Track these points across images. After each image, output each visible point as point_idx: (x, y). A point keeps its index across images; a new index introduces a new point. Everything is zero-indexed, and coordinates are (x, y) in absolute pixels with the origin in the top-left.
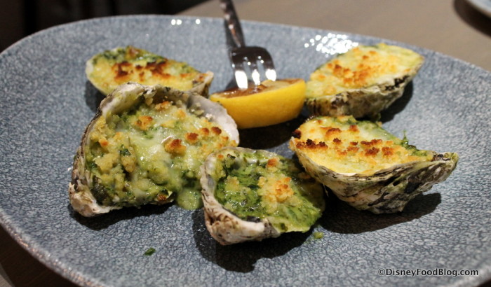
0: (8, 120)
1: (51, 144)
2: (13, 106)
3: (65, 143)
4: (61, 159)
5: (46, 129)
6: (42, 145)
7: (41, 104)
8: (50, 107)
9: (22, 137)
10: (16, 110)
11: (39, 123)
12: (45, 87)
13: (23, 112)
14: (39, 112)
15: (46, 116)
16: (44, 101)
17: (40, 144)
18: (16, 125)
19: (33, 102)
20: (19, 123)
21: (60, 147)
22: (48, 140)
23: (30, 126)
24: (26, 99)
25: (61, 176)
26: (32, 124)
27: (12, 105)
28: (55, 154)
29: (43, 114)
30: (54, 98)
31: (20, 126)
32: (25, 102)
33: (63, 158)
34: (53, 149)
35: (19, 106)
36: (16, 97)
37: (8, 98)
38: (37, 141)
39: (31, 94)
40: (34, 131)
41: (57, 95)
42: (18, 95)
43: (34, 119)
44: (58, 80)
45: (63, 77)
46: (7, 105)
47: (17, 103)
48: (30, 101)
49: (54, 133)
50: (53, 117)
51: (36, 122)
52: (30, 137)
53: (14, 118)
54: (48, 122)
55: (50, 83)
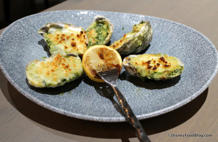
0: (189, 42)
1: (173, 48)
2: (193, 46)
3: (170, 52)
4: (165, 46)
5: (179, 51)
6: (174, 46)
7: (189, 55)
8: (186, 57)
9: (181, 43)
10: (191, 46)
11: (183, 51)
12: (194, 60)
13: (189, 48)
14: (186, 53)
15: (183, 54)
16: (189, 57)
17: (175, 45)
18: (186, 43)
19: (191, 53)
20: (186, 45)
21: (169, 49)
22: (175, 49)
23: (183, 47)
24: (193, 52)
25: (160, 41)
26: (184, 48)
27: (194, 46)
28: (168, 46)
29: (185, 54)
30: (188, 61)
31: (185, 44)
32: (193, 51)
33: (165, 47)
34: (171, 47)
35: (192, 48)
36: (196, 49)
37: (197, 46)
38: (177, 46)
39: (195, 54)
40: (181, 47)
41: (188, 62)
42: (196, 50)
43: (185, 50)
44: (193, 65)
45: (193, 67)
46: (195, 44)
47: (194, 48)
48: (192, 53)
49: (176, 52)
50: (181, 56)
51: (184, 50)
52: (179, 45)
53: (189, 44)
54: (181, 53)
55: (194, 62)
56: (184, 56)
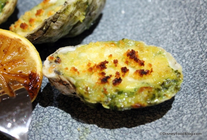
0: (185, 7)
1: (150, 21)
2: (194, 17)
3: (144, 29)
4: (134, 16)
5: (163, 28)
6: (153, 16)
7: (186, 39)
8: (180, 43)
9: (167, 8)
10: (190, 17)
11: (172, 27)
12: (200, 50)
13: (186, 21)
14: (181, 33)
15: (174, 35)
16: (188, 42)
17: (155, 15)
18: (178, 10)
19: (192, 34)
20: (178, 14)
21: (143, 23)
22: (154, 22)
23: (172, 19)
24: (196, 30)
25: (122, 5)
26: (173, 22)
27: (196, 17)
28: (140, 17)
29: (177, 35)
30: (186, 51)
31: (175, 12)
32: (194, 28)
33: (135, 18)
34: (145, 19)
35: (193, 22)
36: (201, 23)
37: (203, 16)
38: (158, 15)
39: (199, 36)
40: (168, 19)
41: (186, 55)
42: (202, 25)
43: (177, 25)
44: (200, 64)
45: (200, 68)
46: (197, 12)
47: (196, 22)
48: (193, 32)
49: (157, 30)
50: (170, 40)
51: (174, 25)
52: (163, 13)
53: (184, 12)
54: (169, 33)
55: (201, 56)
56: (177, 40)
